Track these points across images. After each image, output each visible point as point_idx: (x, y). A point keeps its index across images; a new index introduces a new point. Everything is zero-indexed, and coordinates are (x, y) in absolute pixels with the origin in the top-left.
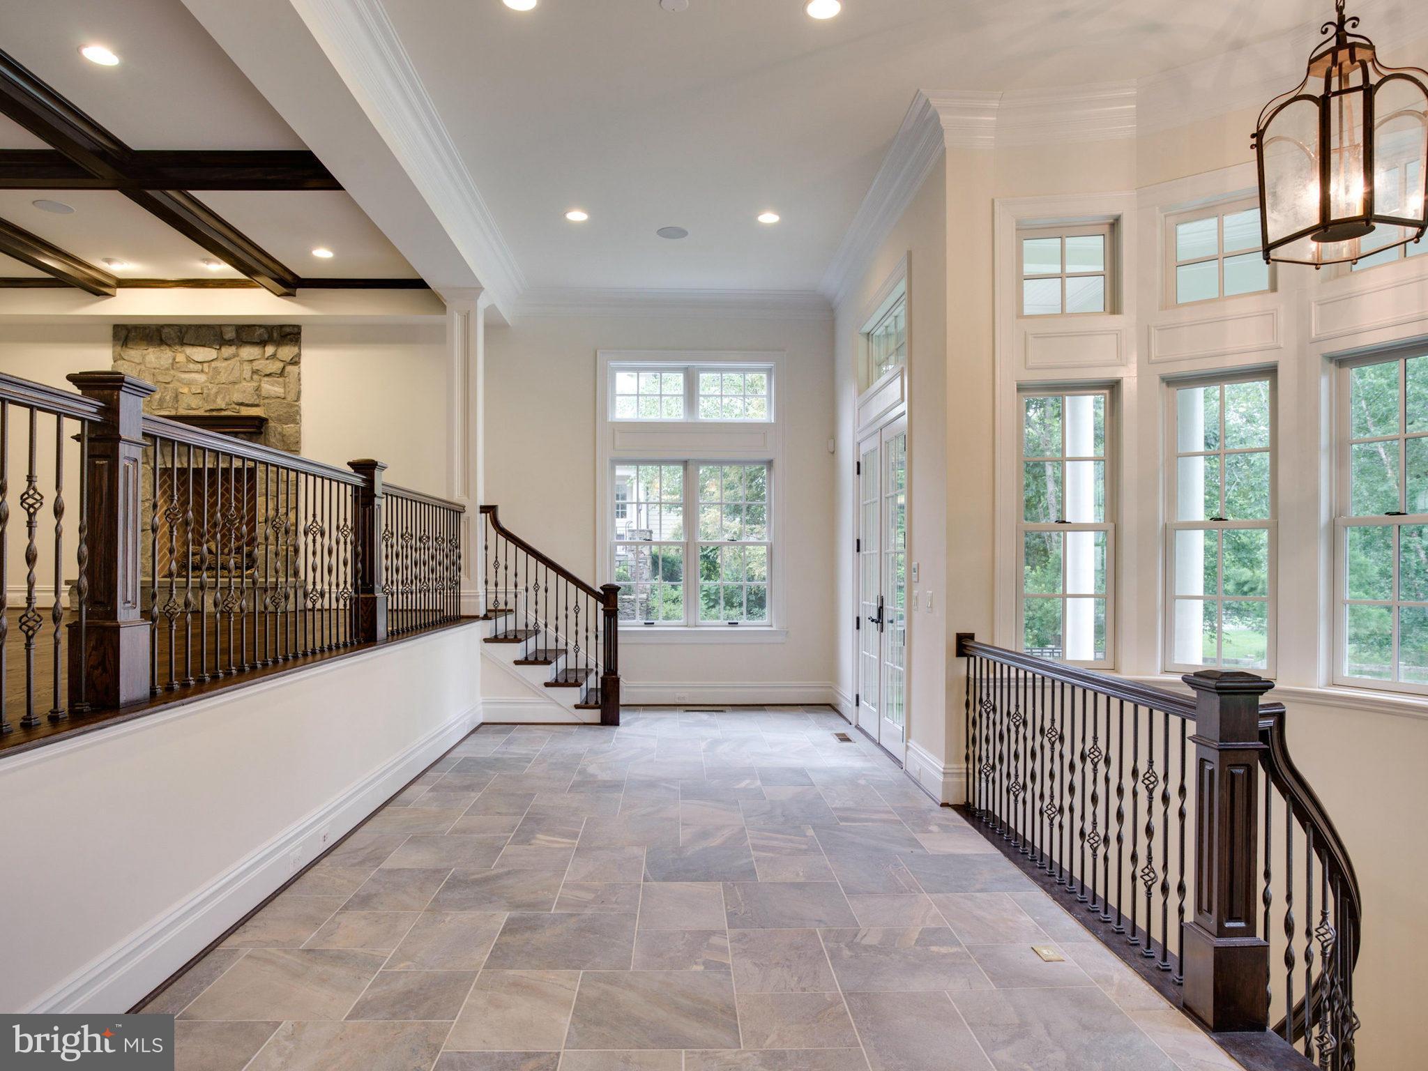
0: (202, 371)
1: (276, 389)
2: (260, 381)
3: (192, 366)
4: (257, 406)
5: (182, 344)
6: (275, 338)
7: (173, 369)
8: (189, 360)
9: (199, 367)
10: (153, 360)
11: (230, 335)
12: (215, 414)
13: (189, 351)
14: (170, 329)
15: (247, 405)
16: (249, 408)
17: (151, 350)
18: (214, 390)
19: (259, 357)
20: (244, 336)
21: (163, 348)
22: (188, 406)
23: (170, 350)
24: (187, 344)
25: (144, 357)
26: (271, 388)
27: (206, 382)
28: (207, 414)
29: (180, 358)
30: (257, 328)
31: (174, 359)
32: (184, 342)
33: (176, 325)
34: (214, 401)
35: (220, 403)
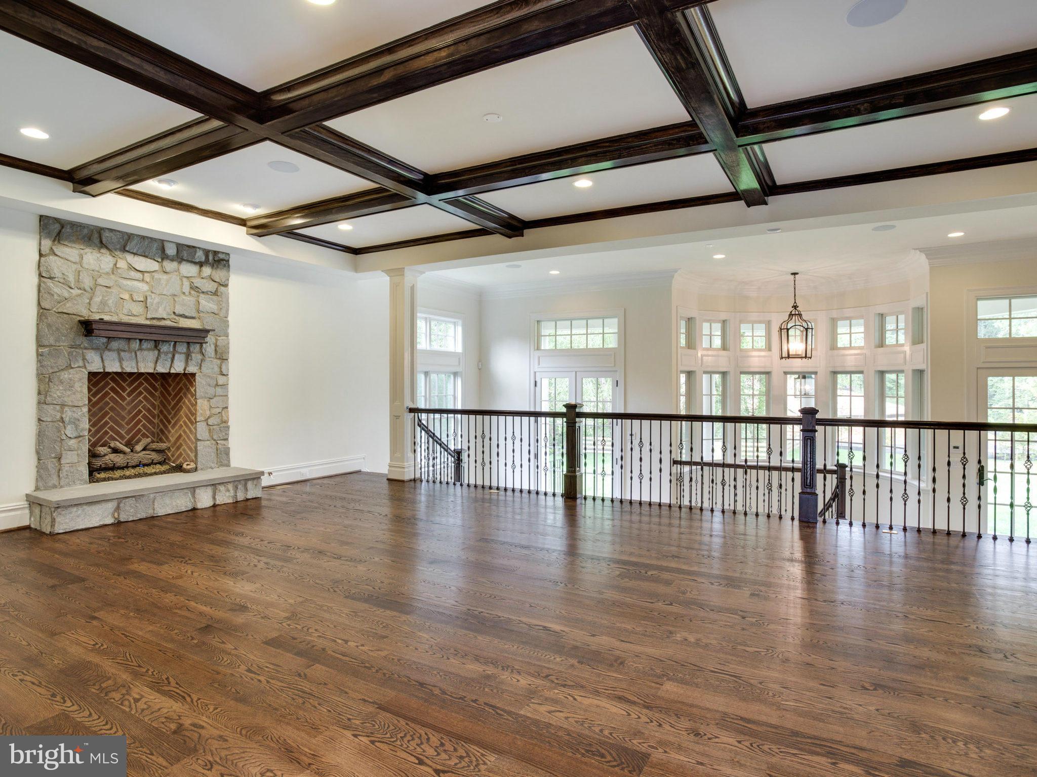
0: (143, 280)
1: (211, 305)
2: (198, 296)
3: (133, 274)
4: (193, 318)
5: (124, 249)
6: (210, 261)
7: (113, 273)
8: (131, 268)
9: (139, 275)
10: (92, 262)
11: (171, 251)
12: (155, 323)
13: (130, 258)
14: (112, 234)
15: (186, 317)
16: (187, 320)
17: (88, 250)
18: (157, 300)
19: (196, 275)
20: (185, 254)
21: (103, 251)
22: (128, 312)
23: (111, 255)
24: (128, 251)
25: (81, 257)
26: (207, 304)
27: (148, 291)
28: (148, 322)
29: (122, 264)
30: (198, 250)
31: (115, 264)
32: (127, 249)
33: (119, 231)
34: (157, 311)
35: (161, 313)
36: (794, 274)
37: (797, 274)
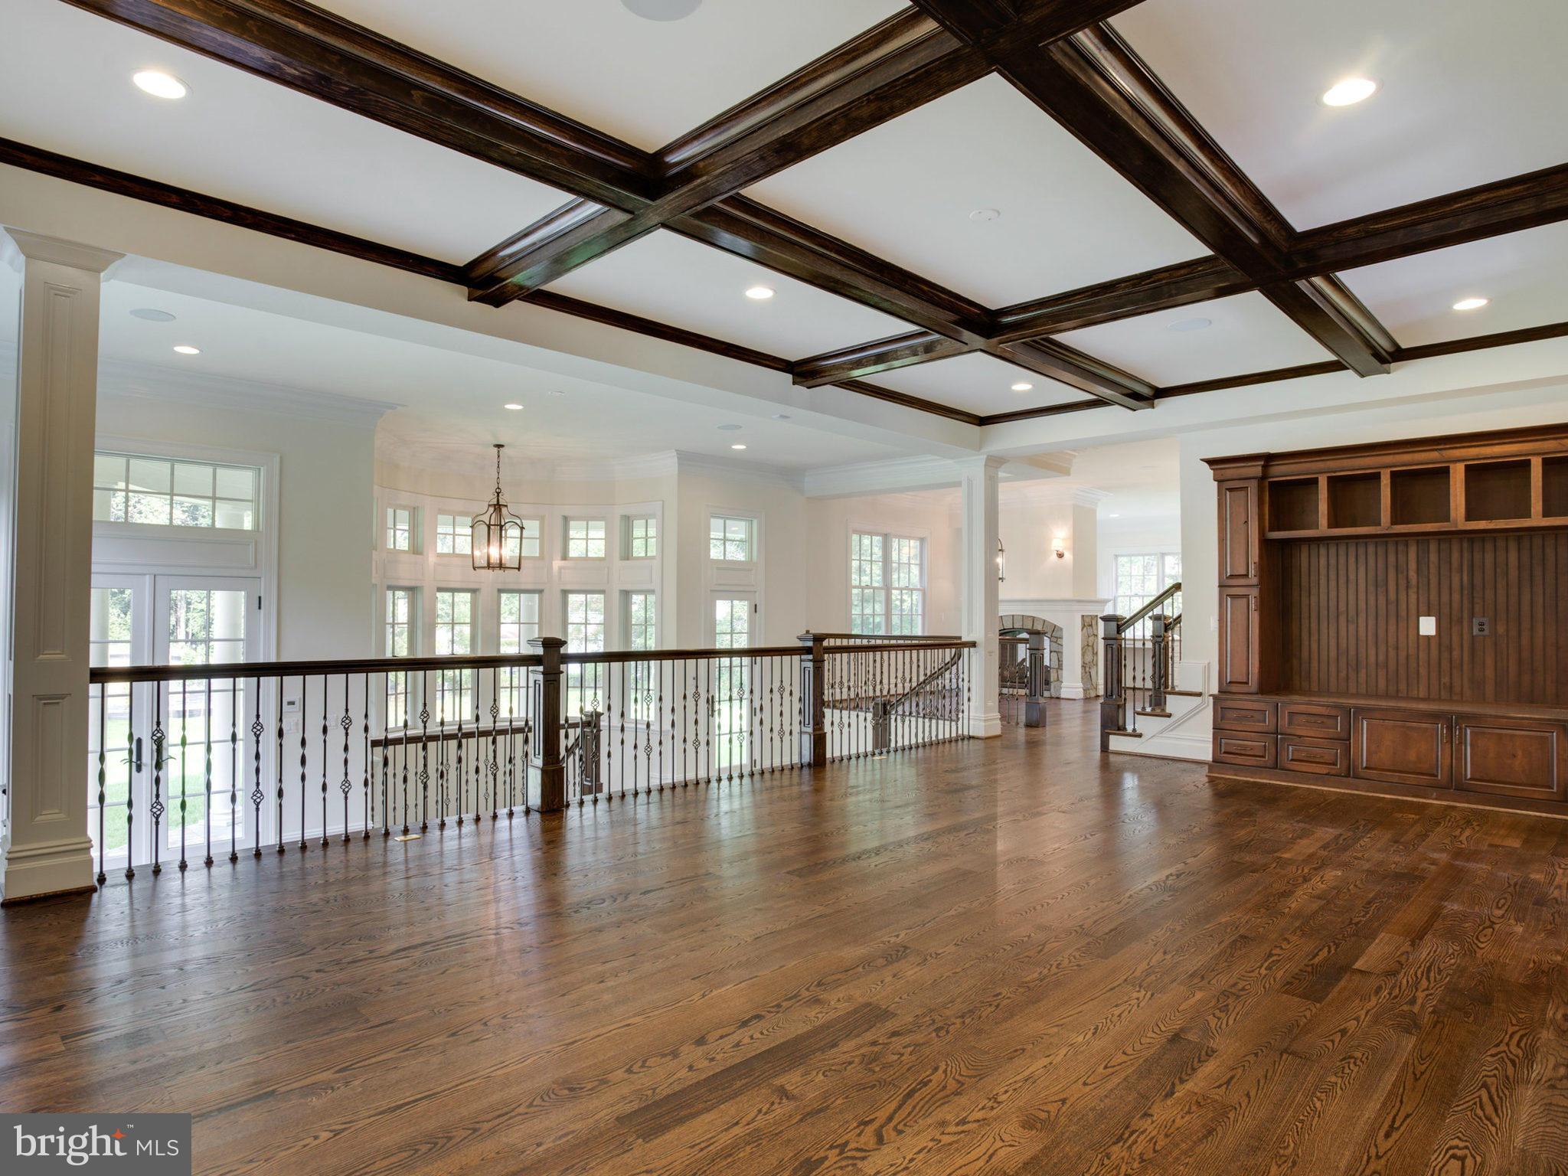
36: (499, 446)
37: (502, 446)
